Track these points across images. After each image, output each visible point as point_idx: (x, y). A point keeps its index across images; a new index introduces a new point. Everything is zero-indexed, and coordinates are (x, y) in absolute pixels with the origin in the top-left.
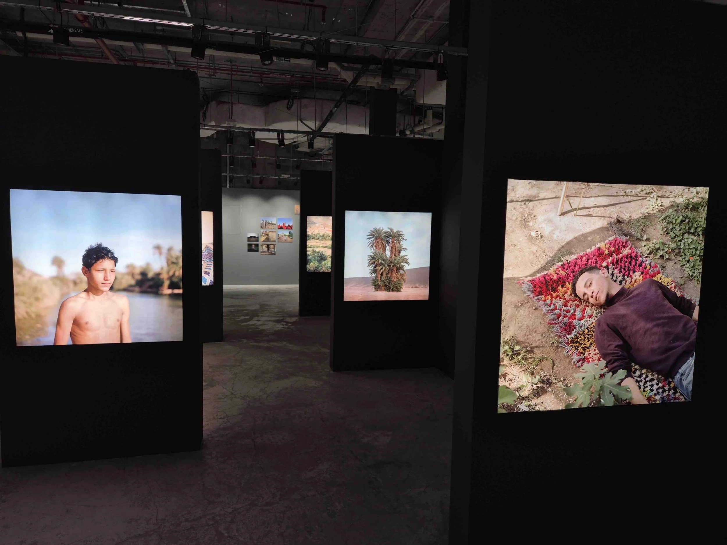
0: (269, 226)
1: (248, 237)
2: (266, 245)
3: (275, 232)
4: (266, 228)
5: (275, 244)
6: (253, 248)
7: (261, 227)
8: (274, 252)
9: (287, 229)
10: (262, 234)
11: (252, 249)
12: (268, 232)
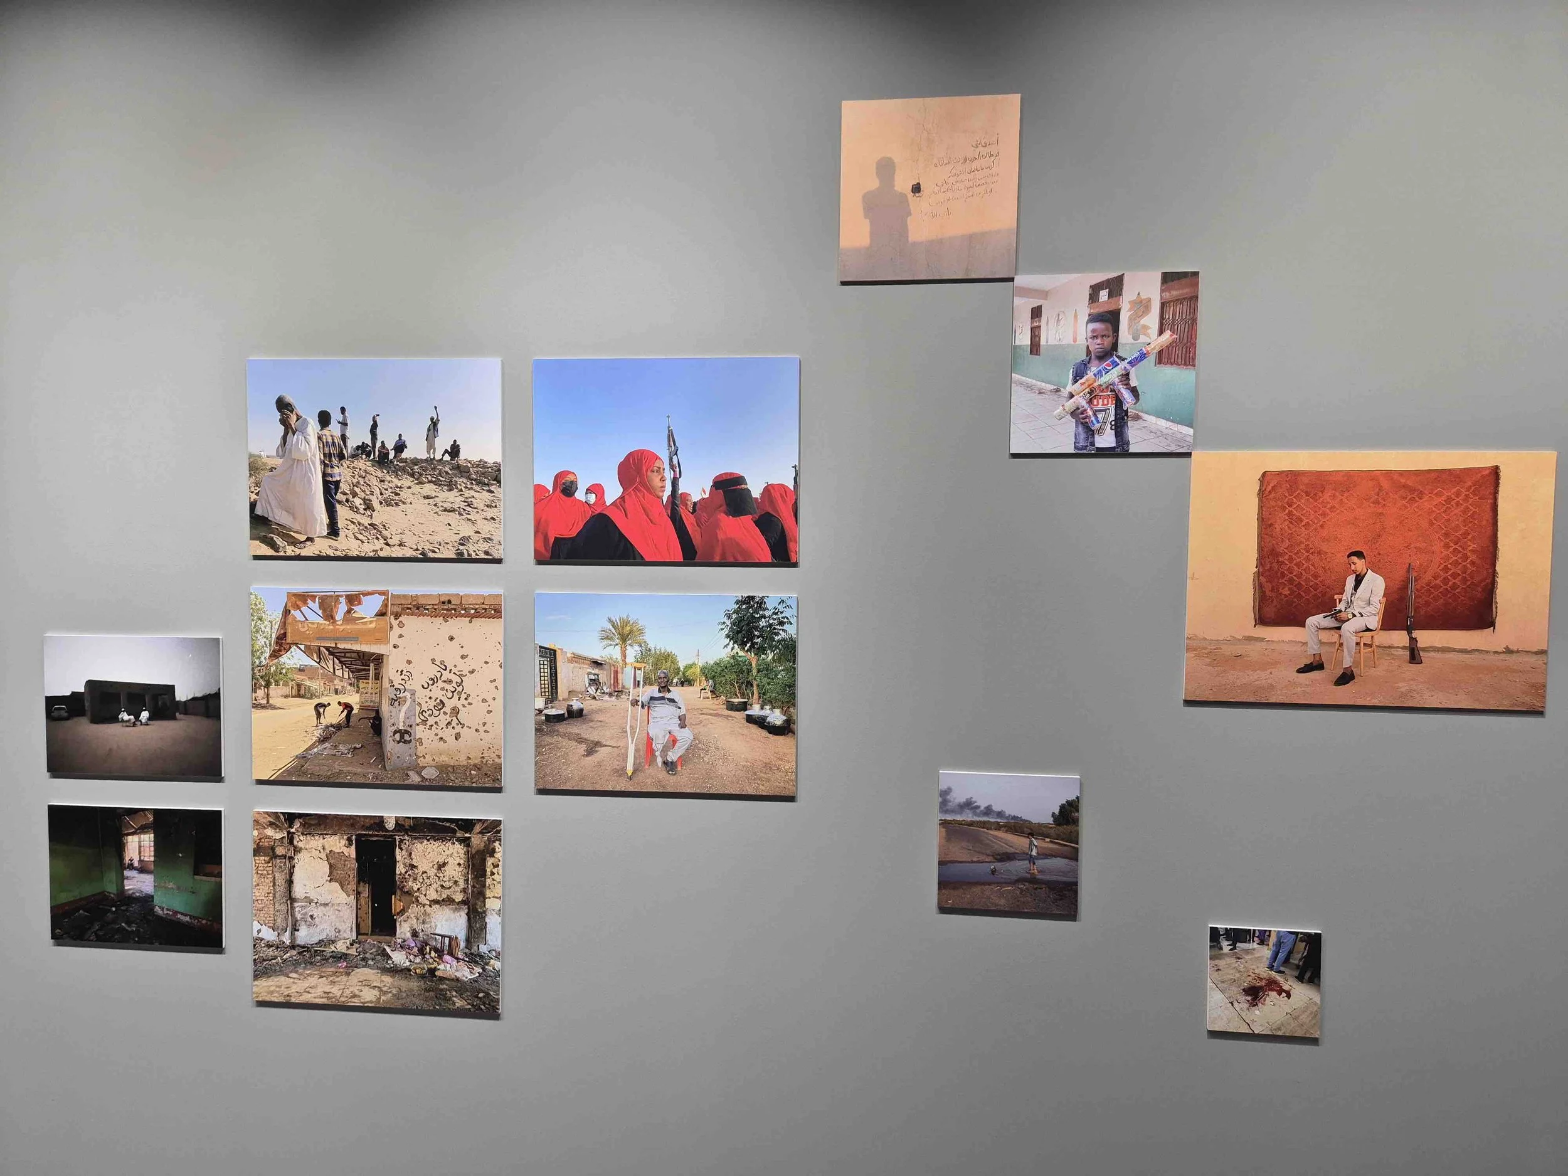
0: (382, 514)
1: (51, 702)
2: (337, 843)
3: (490, 610)
4: (347, 543)
5: (492, 828)
6: (139, 884)
7: (260, 523)
8: (474, 958)
9: (690, 556)
10: (282, 644)
11: (127, 899)
12: (367, 609)
